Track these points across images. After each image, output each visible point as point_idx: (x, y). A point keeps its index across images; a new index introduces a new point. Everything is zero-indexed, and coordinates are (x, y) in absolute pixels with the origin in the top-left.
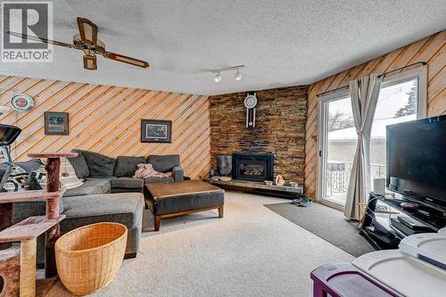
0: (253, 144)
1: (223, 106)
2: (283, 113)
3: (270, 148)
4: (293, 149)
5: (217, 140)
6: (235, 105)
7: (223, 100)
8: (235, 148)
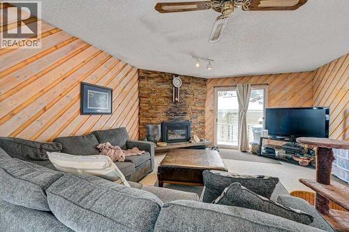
0: (176, 115)
1: (152, 81)
2: (195, 94)
3: (187, 117)
4: (200, 118)
5: (147, 111)
6: (163, 82)
7: (152, 75)
8: (162, 117)
